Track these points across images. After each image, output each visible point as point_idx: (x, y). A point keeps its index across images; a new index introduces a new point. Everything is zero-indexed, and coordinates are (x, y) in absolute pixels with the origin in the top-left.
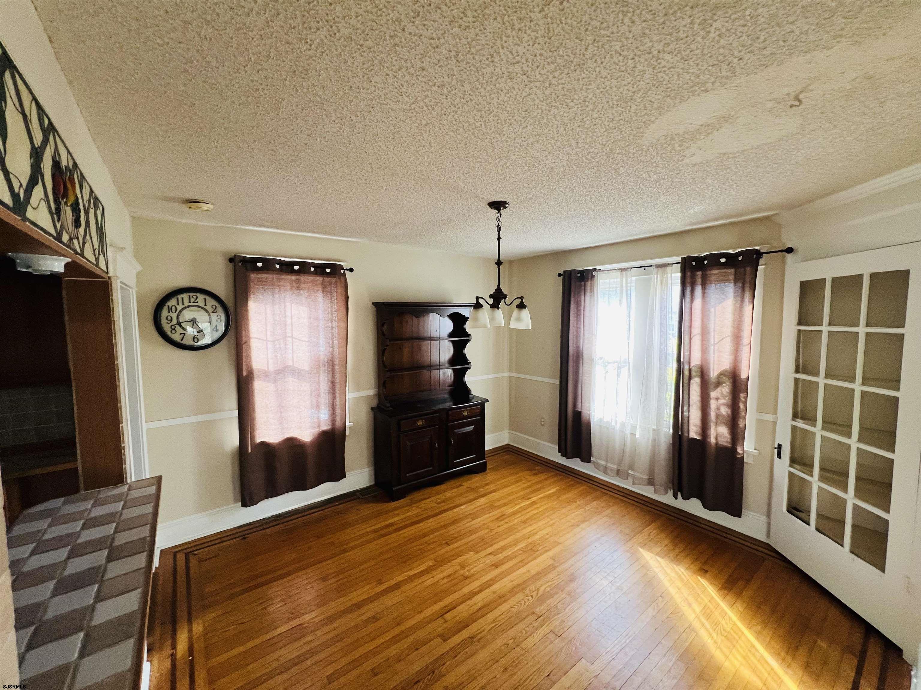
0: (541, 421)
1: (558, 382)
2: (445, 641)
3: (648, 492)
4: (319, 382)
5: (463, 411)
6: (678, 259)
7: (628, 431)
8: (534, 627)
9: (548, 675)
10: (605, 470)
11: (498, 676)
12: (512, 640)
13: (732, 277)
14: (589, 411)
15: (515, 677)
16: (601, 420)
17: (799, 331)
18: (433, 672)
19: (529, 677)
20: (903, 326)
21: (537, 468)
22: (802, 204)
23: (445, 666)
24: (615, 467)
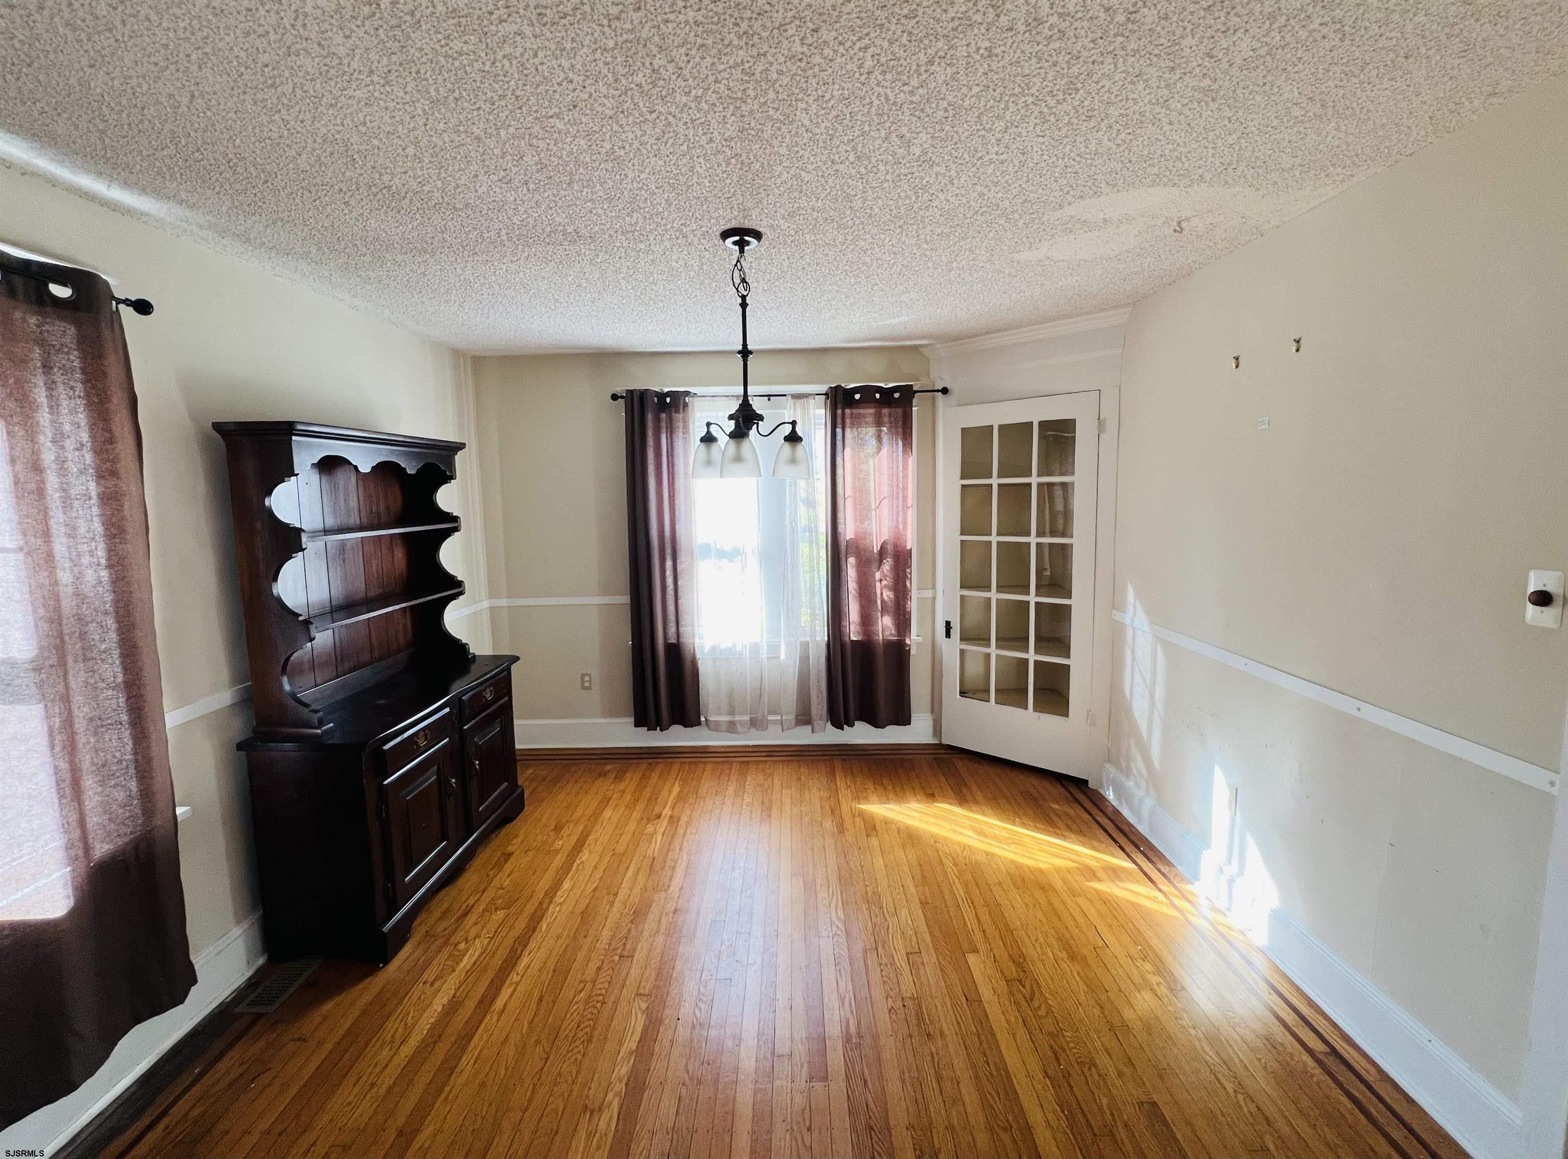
0: (583, 682)
1: (626, 599)
2: (825, 1079)
3: (803, 737)
4: (68, 696)
5: (484, 690)
6: (824, 388)
7: (764, 653)
8: (886, 965)
9: (967, 1000)
10: (731, 727)
11: (934, 1050)
12: (889, 999)
13: (870, 419)
14: (693, 638)
15: (947, 1032)
16: (714, 648)
17: (963, 486)
18: (871, 1128)
19: (956, 1018)
20: (1073, 473)
21: (609, 767)
22: (965, 337)
23: (872, 1105)
24: (747, 718)
